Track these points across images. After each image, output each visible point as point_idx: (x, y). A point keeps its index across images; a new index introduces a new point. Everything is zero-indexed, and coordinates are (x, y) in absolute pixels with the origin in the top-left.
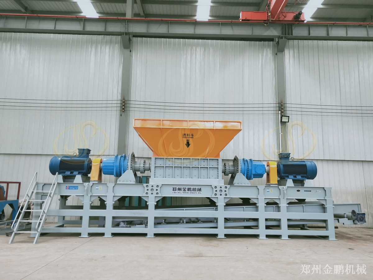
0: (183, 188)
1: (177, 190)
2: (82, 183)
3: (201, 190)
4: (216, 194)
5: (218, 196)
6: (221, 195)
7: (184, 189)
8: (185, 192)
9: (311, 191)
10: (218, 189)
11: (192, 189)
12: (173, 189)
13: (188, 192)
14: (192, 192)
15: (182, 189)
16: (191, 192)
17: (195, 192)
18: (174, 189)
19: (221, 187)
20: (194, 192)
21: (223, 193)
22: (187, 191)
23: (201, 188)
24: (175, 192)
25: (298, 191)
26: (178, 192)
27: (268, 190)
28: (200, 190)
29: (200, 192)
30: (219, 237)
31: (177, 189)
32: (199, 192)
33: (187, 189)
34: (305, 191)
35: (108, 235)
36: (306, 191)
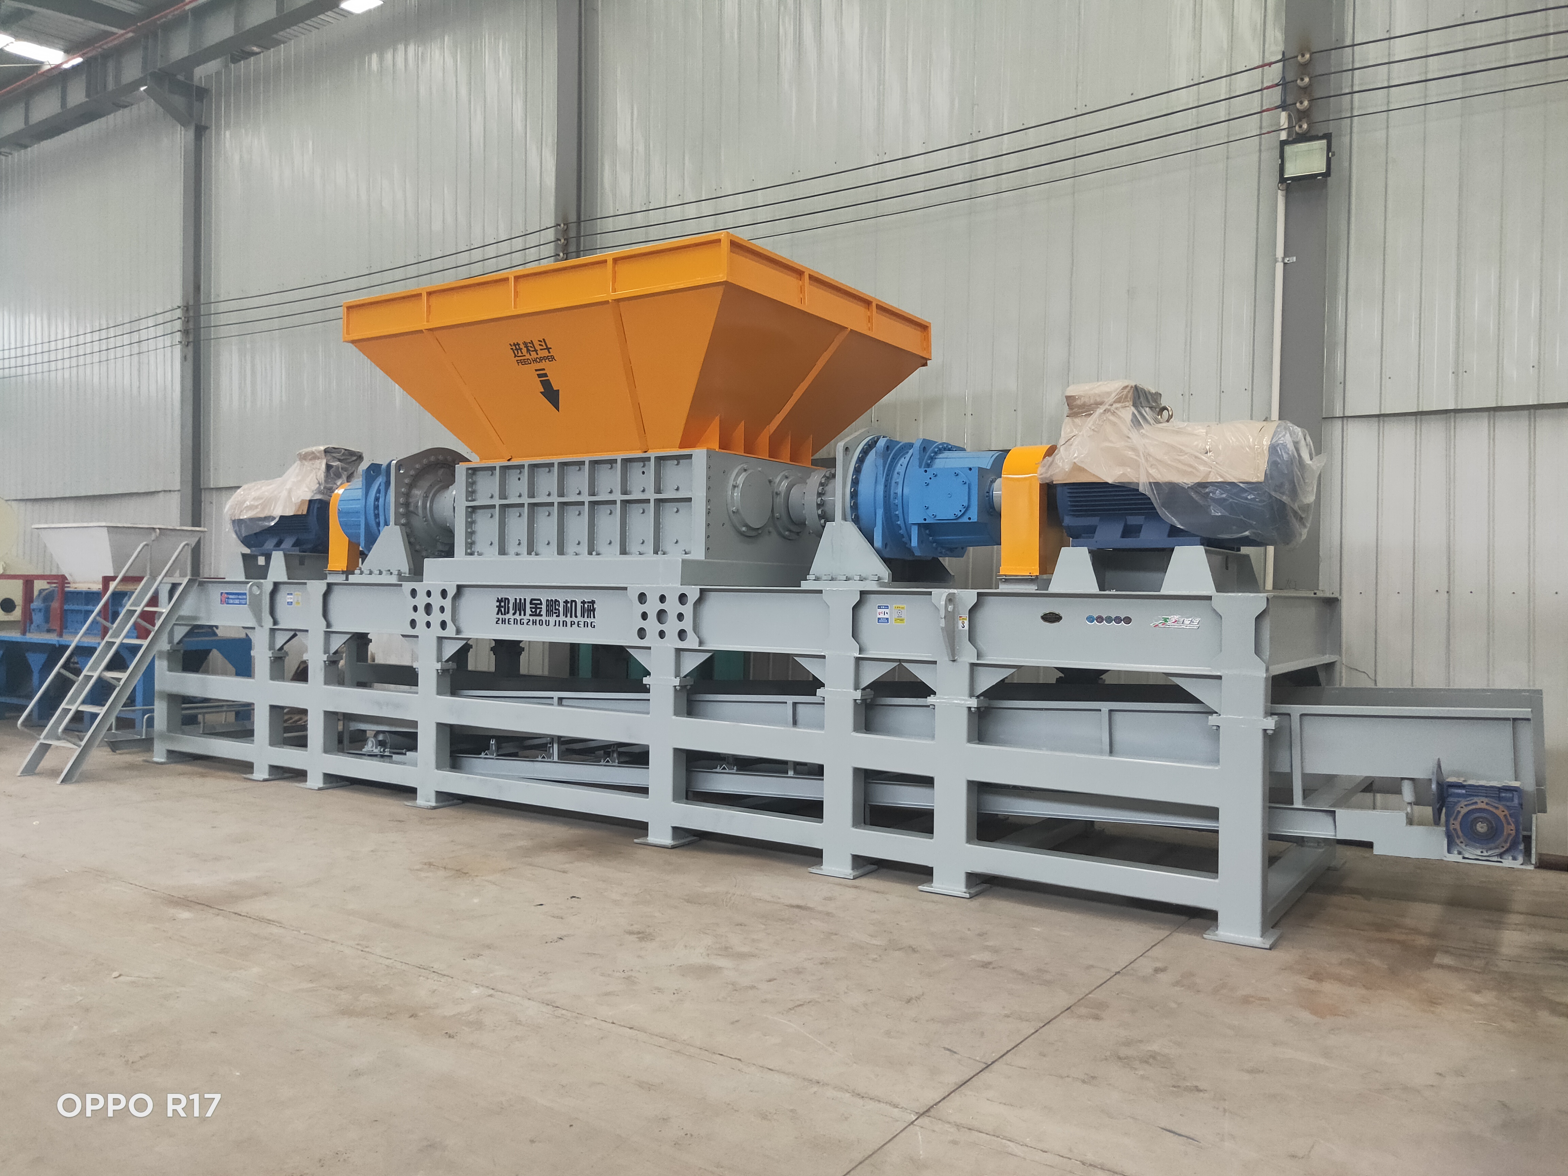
0: (531, 603)
1: (511, 611)
2: (243, 579)
3: (594, 610)
4: (642, 633)
5: (652, 639)
6: (662, 634)
7: (536, 608)
8: (538, 618)
9: (1128, 620)
10: (653, 606)
11: (562, 604)
12: (499, 607)
13: (548, 619)
14: (562, 618)
15: (528, 606)
16: (558, 619)
17: (574, 619)
18: (503, 604)
19: (662, 599)
20: (568, 620)
21: (672, 626)
22: (544, 618)
23: (593, 602)
24: (503, 617)
25: (1052, 618)
26: (517, 616)
27: (881, 614)
28: (589, 609)
29: (589, 620)
30: (651, 839)
31: (511, 605)
32: (586, 619)
33: (544, 607)
34: (1090, 619)
35: (315, 781)
36: (1100, 619)
